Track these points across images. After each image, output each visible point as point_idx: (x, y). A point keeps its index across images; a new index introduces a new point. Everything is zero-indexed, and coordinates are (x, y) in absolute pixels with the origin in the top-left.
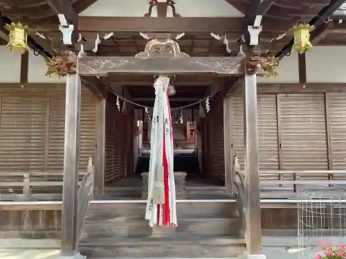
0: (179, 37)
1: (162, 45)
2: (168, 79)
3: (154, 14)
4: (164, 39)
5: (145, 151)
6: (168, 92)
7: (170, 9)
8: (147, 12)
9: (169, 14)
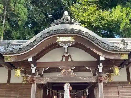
0: (73, 68)
1: (67, 72)
2: (69, 84)
3: (64, 60)
6: (69, 89)
7: (70, 58)
8: (61, 60)
9: (70, 60)
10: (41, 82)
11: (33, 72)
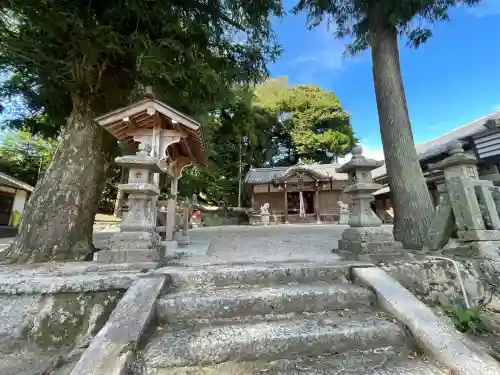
0: (303, 185)
3: (299, 181)
9: (302, 181)
10: (289, 192)
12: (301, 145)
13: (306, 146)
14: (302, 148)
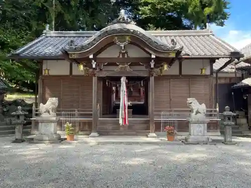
0: (129, 64)
2: (126, 78)
3: (121, 56)
4: (124, 65)
5: (117, 103)
7: (126, 55)
8: (119, 56)
9: (126, 56)
10: (101, 76)
11: (94, 66)
12: (146, 4)
13: (153, 5)
14: (146, 9)
